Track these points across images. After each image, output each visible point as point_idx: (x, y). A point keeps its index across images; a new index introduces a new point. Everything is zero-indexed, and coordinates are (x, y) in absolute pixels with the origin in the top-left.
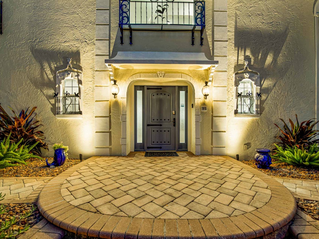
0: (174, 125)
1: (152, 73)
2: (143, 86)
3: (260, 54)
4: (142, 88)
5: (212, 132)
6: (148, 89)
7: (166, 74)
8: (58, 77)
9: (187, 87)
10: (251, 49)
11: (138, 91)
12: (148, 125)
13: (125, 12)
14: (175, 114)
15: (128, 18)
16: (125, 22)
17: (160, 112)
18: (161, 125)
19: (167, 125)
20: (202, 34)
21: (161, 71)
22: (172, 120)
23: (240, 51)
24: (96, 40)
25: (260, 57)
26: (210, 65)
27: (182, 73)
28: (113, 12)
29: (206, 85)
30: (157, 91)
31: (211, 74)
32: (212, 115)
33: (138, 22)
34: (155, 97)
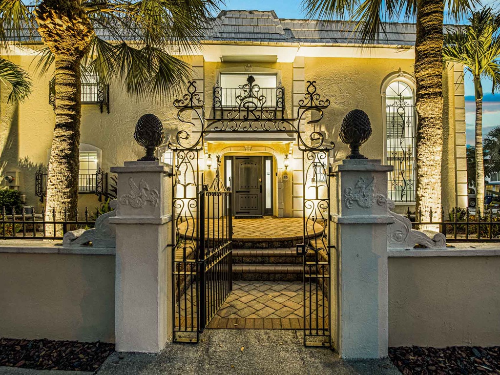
0: (261, 192)
1: (241, 146)
2: (233, 157)
3: (334, 130)
4: (231, 158)
5: (293, 197)
6: (236, 159)
7: (253, 148)
8: (159, 150)
9: (272, 157)
10: (326, 125)
11: (227, 161)
12: (237, 192)
13: (218, 98)
14: (261, 182)
15: (220, 102)
16: (217, 105)
17: (248, 180)
18: (249, 192)
19: (254, 192)
20: (283, 114)
21: (249, 145)
22: (259, 187)
23: (316, 127)
24: (192, 119)
25: (333, 133)
26: (289, 142)
27: (266, 147)
28: (207, 95)
29: (287, 158)
30: (245, 161)
31: (291, 149)
32: (293, 183)
33: (229, 104)
34: (243, 166)
